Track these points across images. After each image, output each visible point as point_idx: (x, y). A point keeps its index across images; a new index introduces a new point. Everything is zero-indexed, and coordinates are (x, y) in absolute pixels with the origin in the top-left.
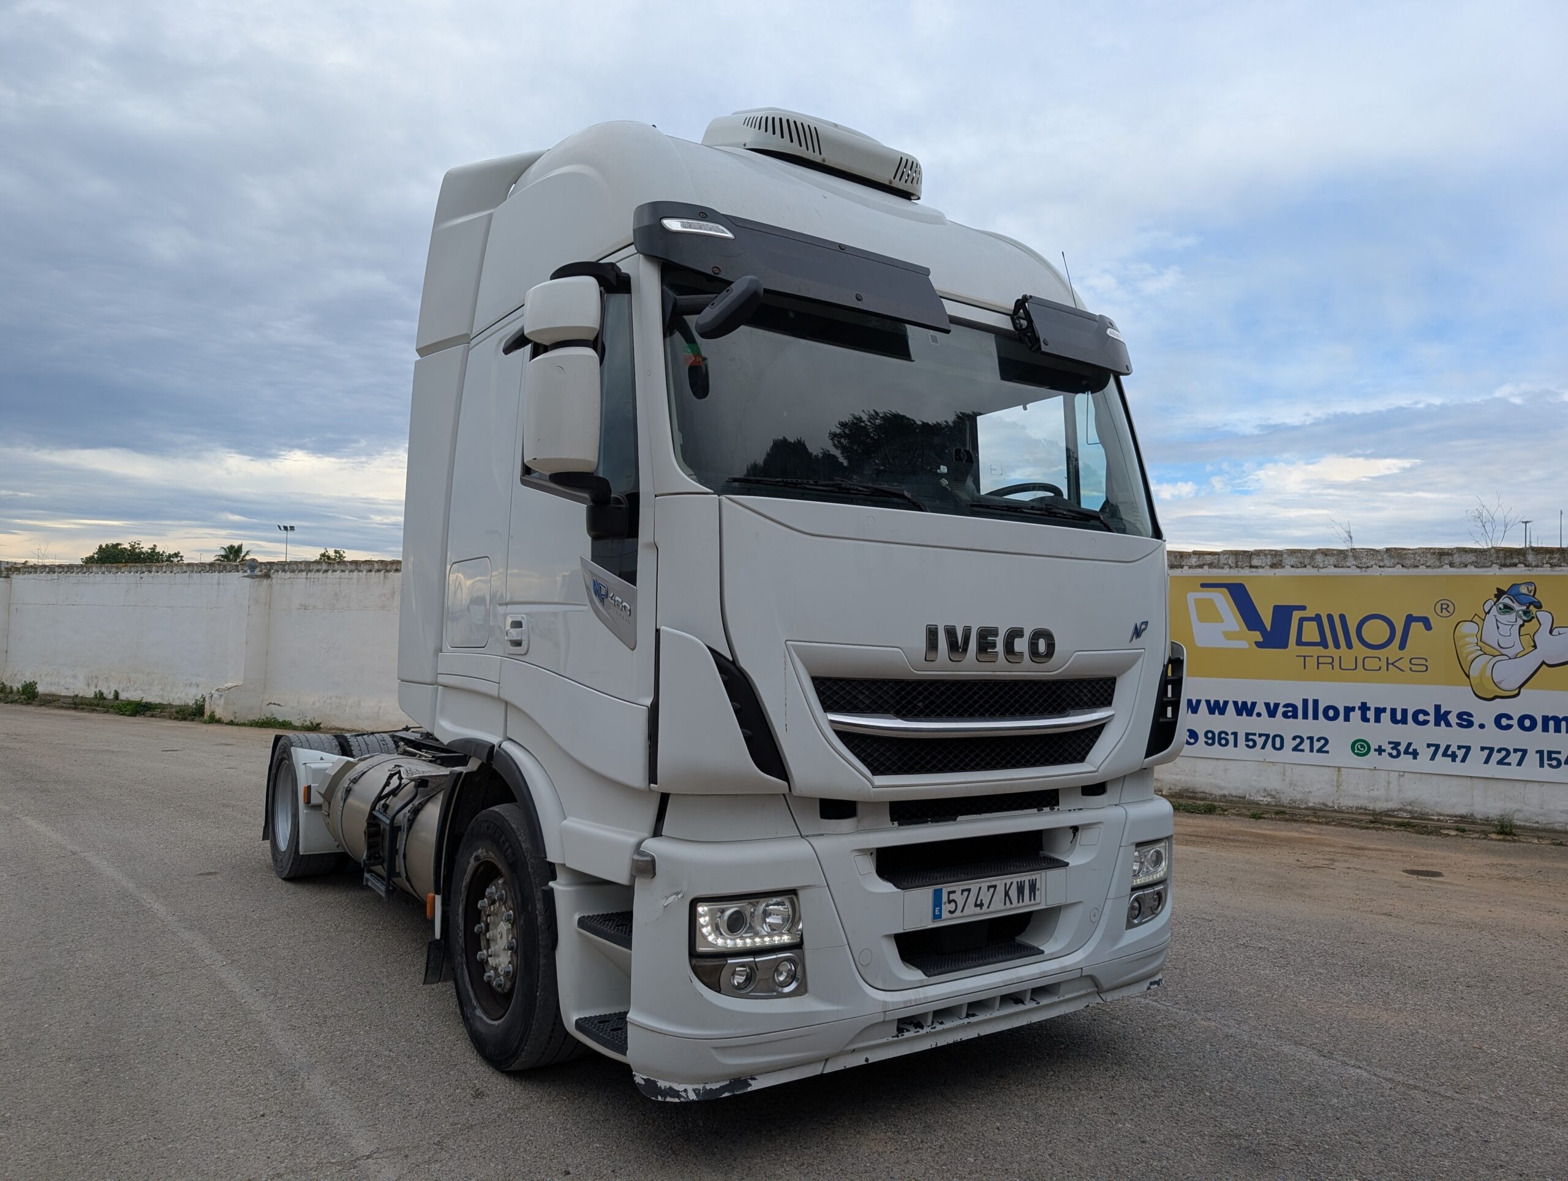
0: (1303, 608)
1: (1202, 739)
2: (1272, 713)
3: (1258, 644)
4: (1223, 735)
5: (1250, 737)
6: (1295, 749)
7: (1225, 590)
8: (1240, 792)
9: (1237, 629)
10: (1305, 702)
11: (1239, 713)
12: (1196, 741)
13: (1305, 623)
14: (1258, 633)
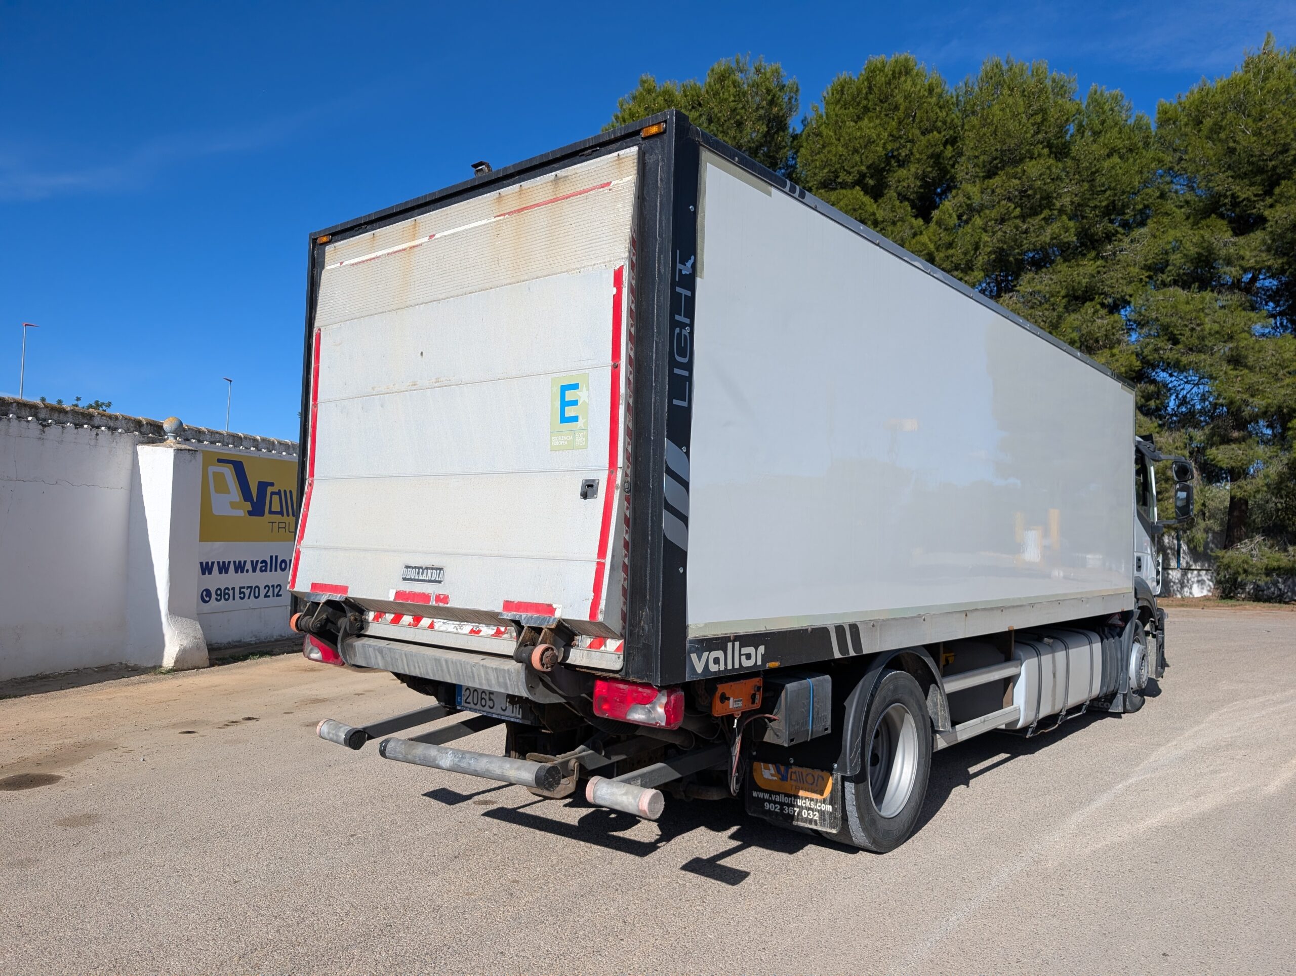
0: (272, 484)
1: (214, 596)
2: (254, 570)
3: (250, 513)
4: (227, 591)
5: (242, 590)
6: (266, 596)
7: (231, 466)
8: (236, 638)
9: (238, 500)
10: (271, 557)
11: (236, 572)
12: (210, 598)
13: (274, 496)
14: (249, 503)
